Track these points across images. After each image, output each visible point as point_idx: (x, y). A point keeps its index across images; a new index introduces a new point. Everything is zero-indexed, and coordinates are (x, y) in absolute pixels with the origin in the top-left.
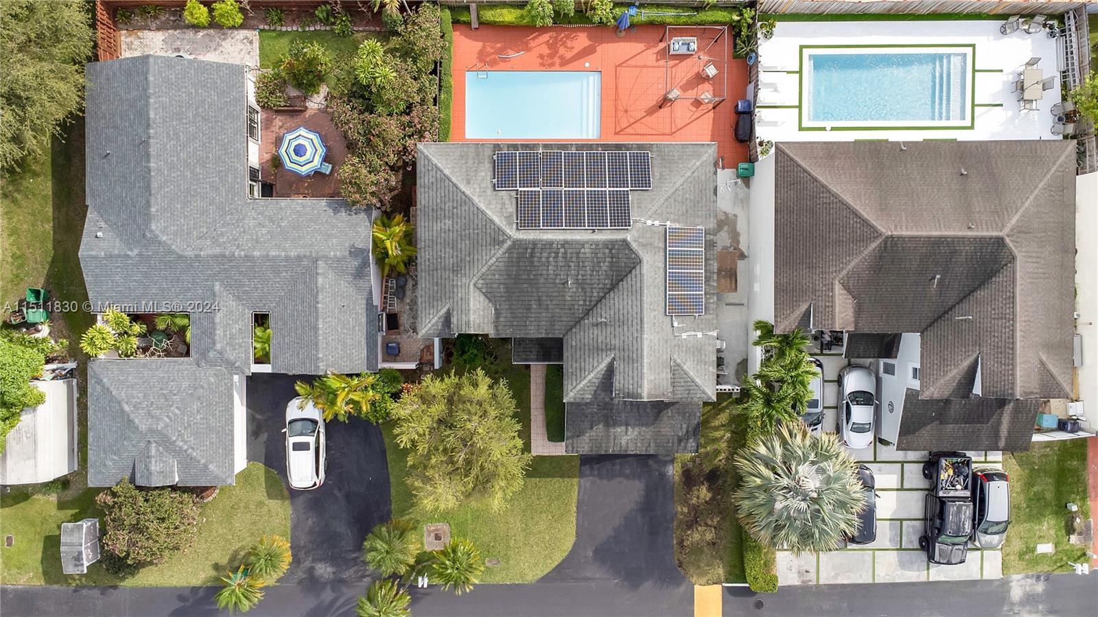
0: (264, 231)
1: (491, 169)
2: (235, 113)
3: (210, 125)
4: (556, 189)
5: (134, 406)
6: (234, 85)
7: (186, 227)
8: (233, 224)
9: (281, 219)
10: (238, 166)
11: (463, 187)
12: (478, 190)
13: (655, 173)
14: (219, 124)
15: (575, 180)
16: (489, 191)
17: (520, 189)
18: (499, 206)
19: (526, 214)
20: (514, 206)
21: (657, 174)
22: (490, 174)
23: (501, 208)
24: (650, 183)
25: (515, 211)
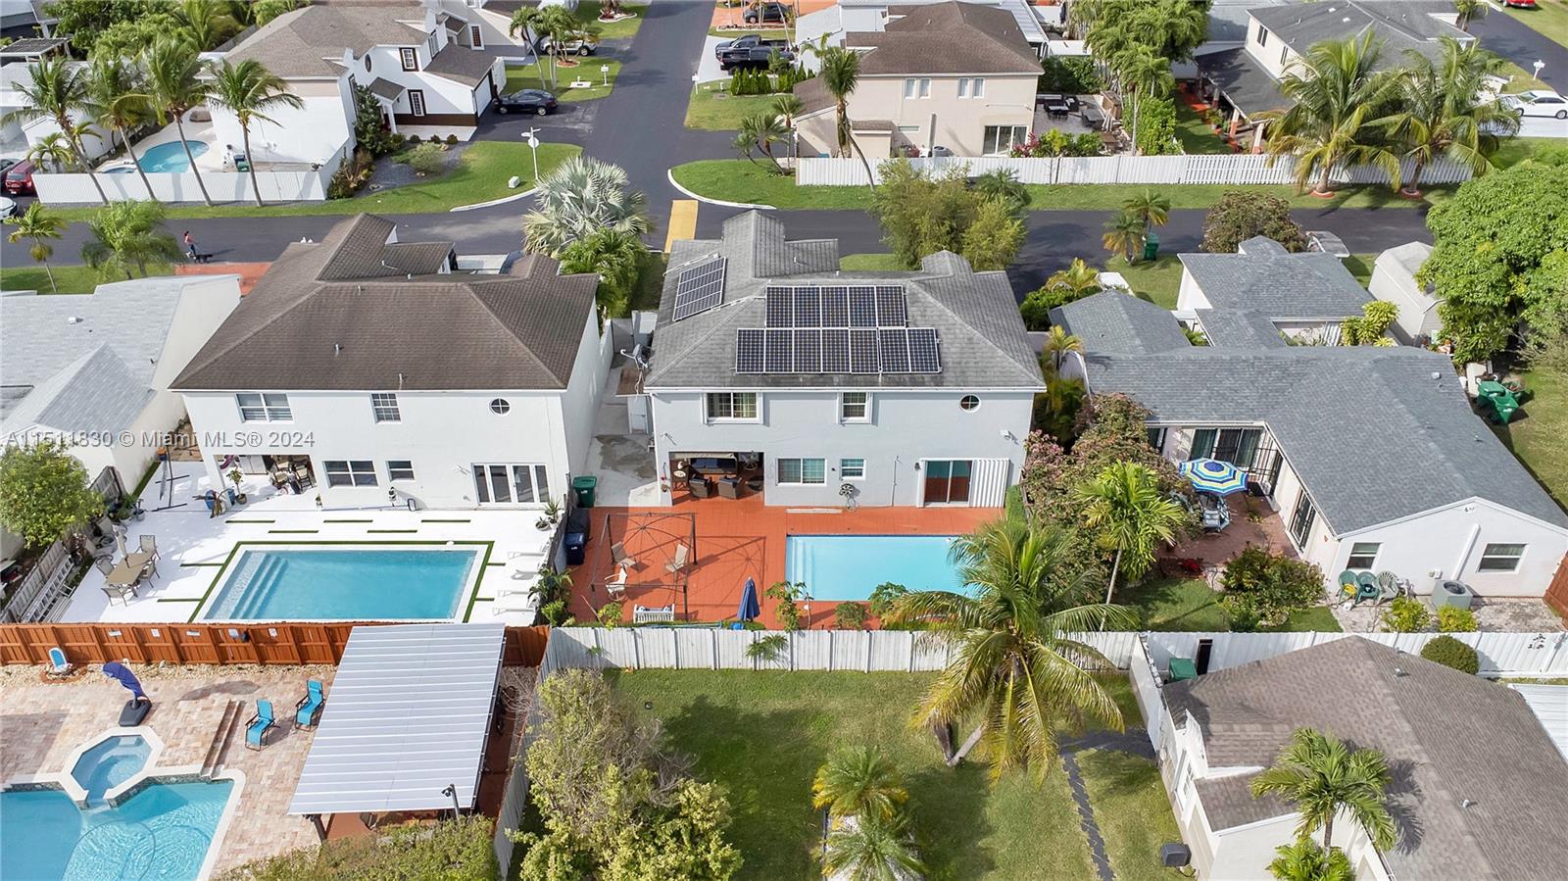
0: (1227, 383)
1: (943, 355)
2: (1324, 486)
3: (1350, 464)
4: (859, 329)
5: (1311, 275)
6: (1341, 510)
7: (1328, 376)
8: (1271, 391)
9: (1210, 398)
10: (1292, 444)
11: (977, 334)
12: (957, 331)
13: (731, 349)
14: (1339, 469)
15: (835, 341)
16: (942, 330)
17: (904, 328)
18: (928, 313)
19: (894, 304)
20: (909, 313)
21: (728, 349)
22: (944, 350)
23: (925, 311)
24: (739, 335)
25: (908, 309)
